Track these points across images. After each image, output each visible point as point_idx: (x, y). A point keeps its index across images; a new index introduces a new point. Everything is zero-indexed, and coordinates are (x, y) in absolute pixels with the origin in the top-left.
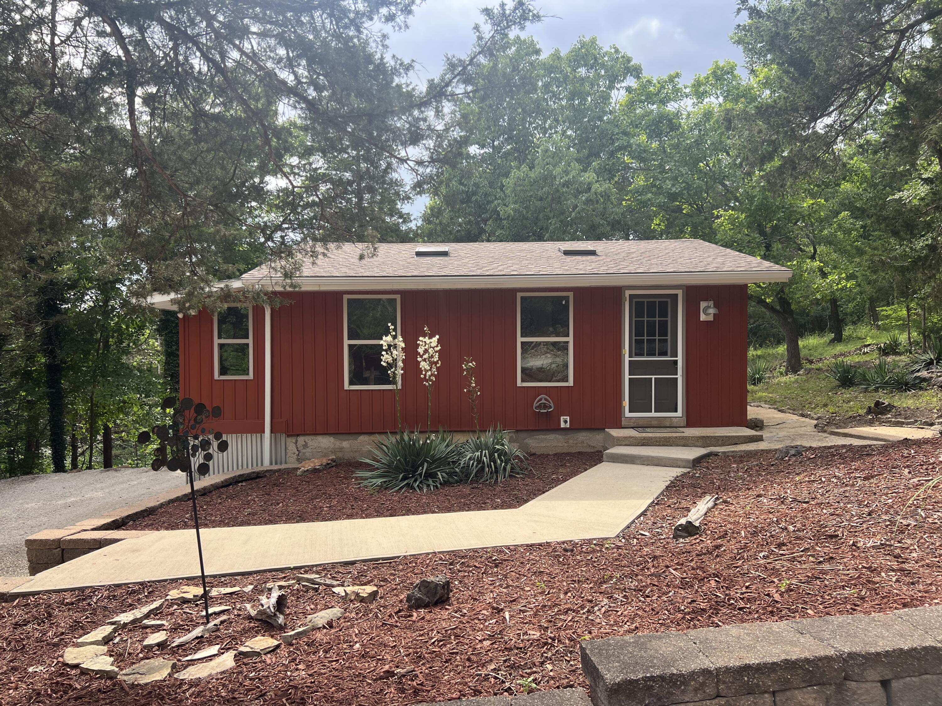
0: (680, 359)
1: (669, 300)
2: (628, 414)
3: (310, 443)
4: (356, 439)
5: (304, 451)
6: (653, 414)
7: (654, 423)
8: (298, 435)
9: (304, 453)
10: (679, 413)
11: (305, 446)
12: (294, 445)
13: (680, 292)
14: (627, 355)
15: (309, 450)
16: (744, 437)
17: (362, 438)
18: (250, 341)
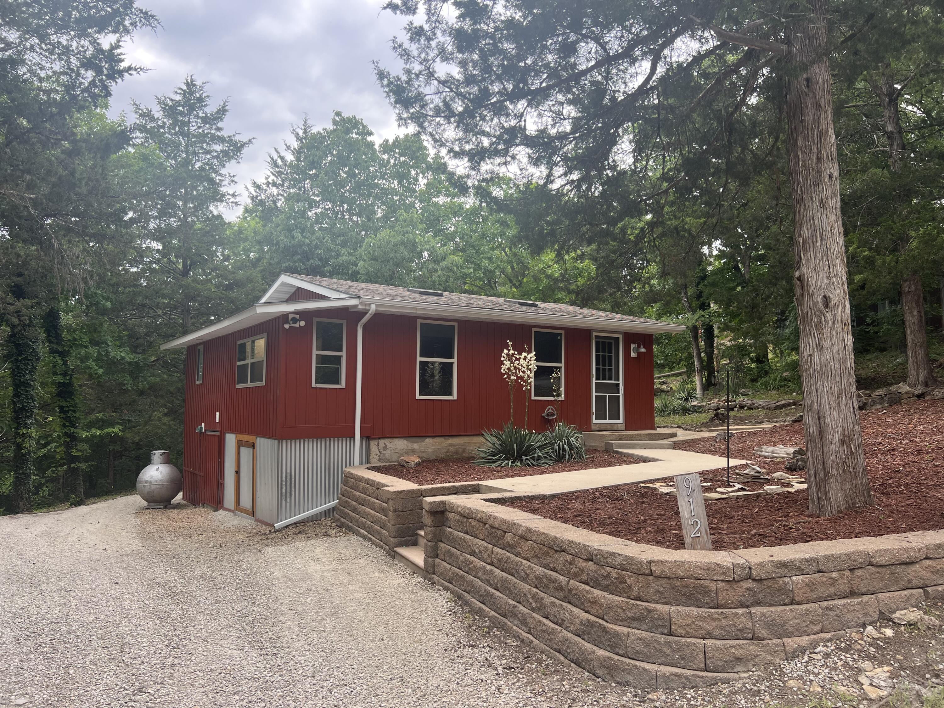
0: (621, 382)
1: (613, 341)
2: (595, 421)
3: (389, 446)
4: (423, 442)
5: (384, 452)
6: (608, 421)
7: (609, 427)
8: (379, 438)
9: (384, 454)
10: (621, 421)
11: (385, 448)
12: (377, 448)
13: (620, 336)
14: (594, 378)
15: (388, 451)
16: (668, 434)
17: (428, 440)
18: (343, 354)
